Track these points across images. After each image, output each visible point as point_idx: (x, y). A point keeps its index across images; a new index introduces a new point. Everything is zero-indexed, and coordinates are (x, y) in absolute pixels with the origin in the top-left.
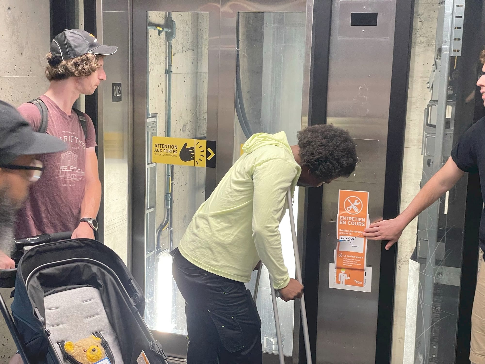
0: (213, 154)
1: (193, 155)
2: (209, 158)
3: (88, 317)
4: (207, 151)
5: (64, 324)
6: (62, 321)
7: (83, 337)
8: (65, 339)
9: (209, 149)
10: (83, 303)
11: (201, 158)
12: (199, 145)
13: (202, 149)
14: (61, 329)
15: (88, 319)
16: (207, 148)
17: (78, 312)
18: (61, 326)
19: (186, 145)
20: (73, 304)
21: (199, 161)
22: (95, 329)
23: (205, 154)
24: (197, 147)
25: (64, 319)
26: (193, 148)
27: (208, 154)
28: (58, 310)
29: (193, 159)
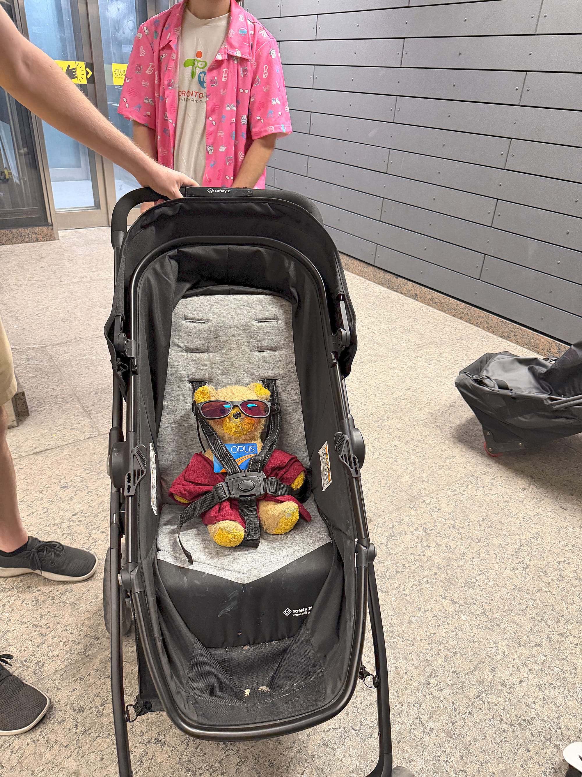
0: (91, 73)
1: (76, 74)
2: (89, 76)
3: (260, 349)
4: (86, 70)
5: (212, 352)
6: (208, 346)
7: (241, 382)
8: (207, 379)
9: (88, 69)
10: (255, 323)
11: (82, 76)
12: (79, 66)
13: (82, 69)
14: (203, 360)
15: (259, 353)
16: (86, 68)
17: (242, 337)
18: (205, 355)
19: (69, 66)
20: (235, 321)
21: (81, 79)
22: (267, 373)
23: (85, 73)
24: (78, 67)
25: (212, 344)
26: (75, 69)
27: (87, 73)
28: (203, 325)
29: (76, 77)
